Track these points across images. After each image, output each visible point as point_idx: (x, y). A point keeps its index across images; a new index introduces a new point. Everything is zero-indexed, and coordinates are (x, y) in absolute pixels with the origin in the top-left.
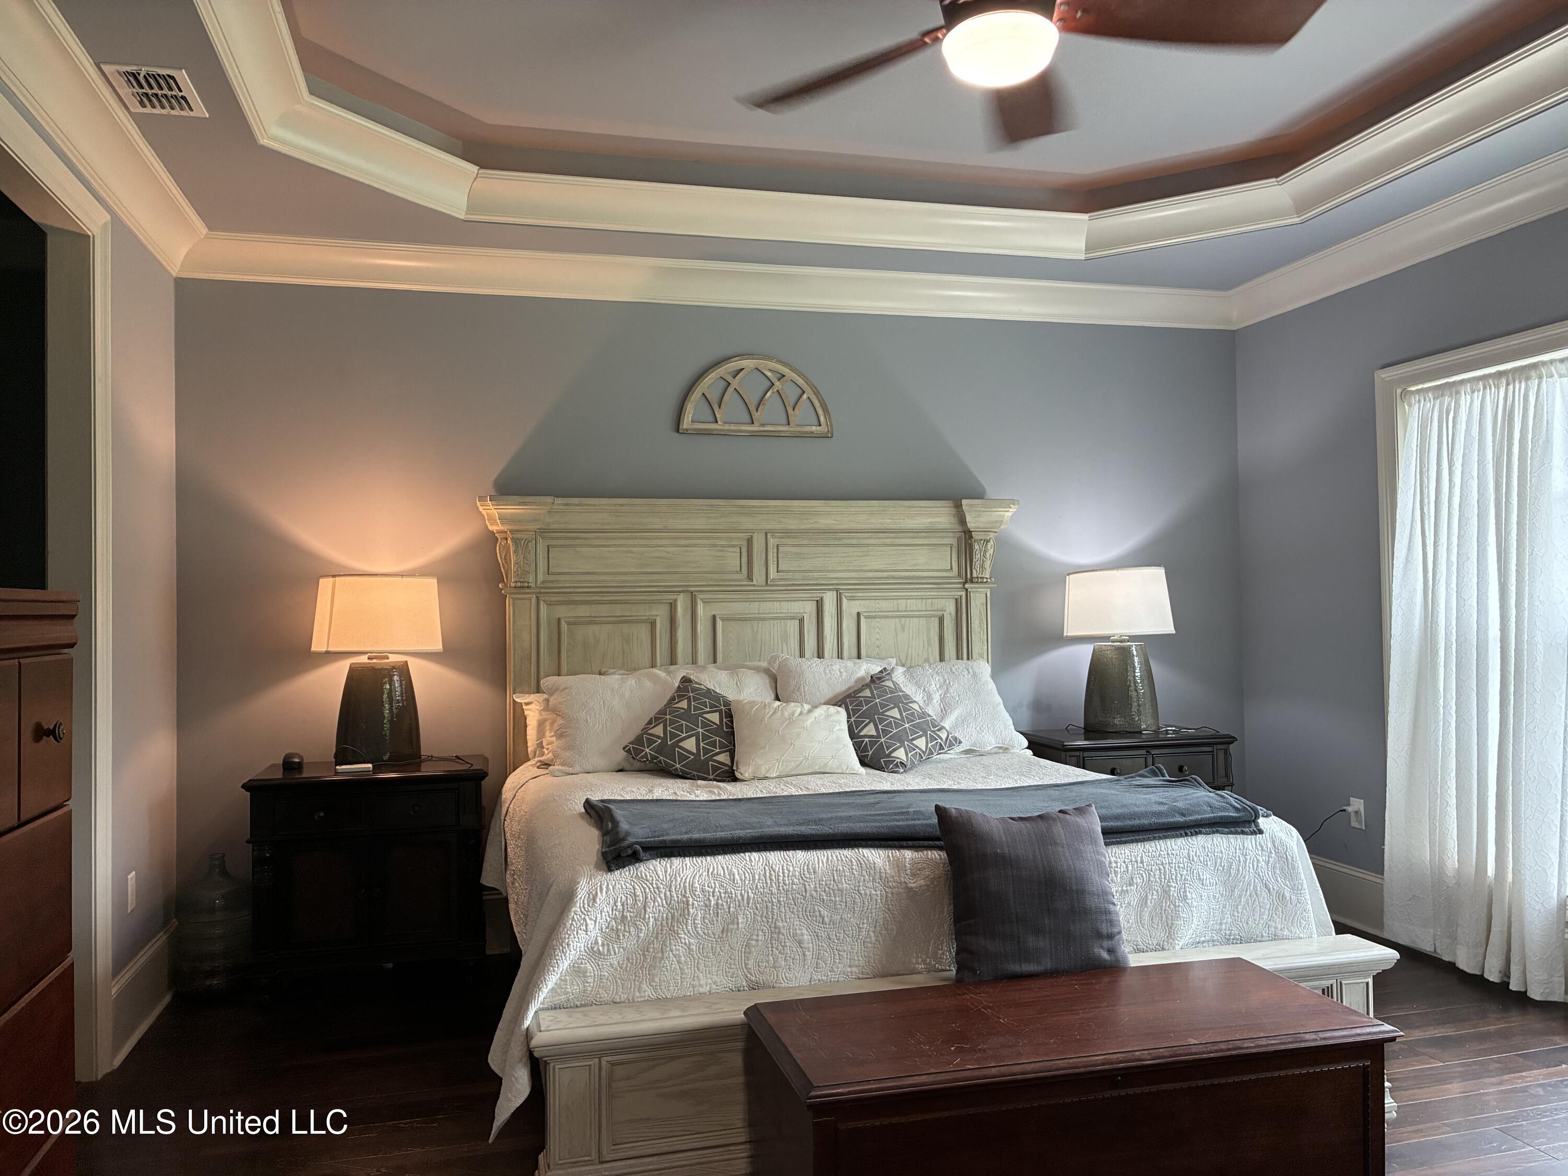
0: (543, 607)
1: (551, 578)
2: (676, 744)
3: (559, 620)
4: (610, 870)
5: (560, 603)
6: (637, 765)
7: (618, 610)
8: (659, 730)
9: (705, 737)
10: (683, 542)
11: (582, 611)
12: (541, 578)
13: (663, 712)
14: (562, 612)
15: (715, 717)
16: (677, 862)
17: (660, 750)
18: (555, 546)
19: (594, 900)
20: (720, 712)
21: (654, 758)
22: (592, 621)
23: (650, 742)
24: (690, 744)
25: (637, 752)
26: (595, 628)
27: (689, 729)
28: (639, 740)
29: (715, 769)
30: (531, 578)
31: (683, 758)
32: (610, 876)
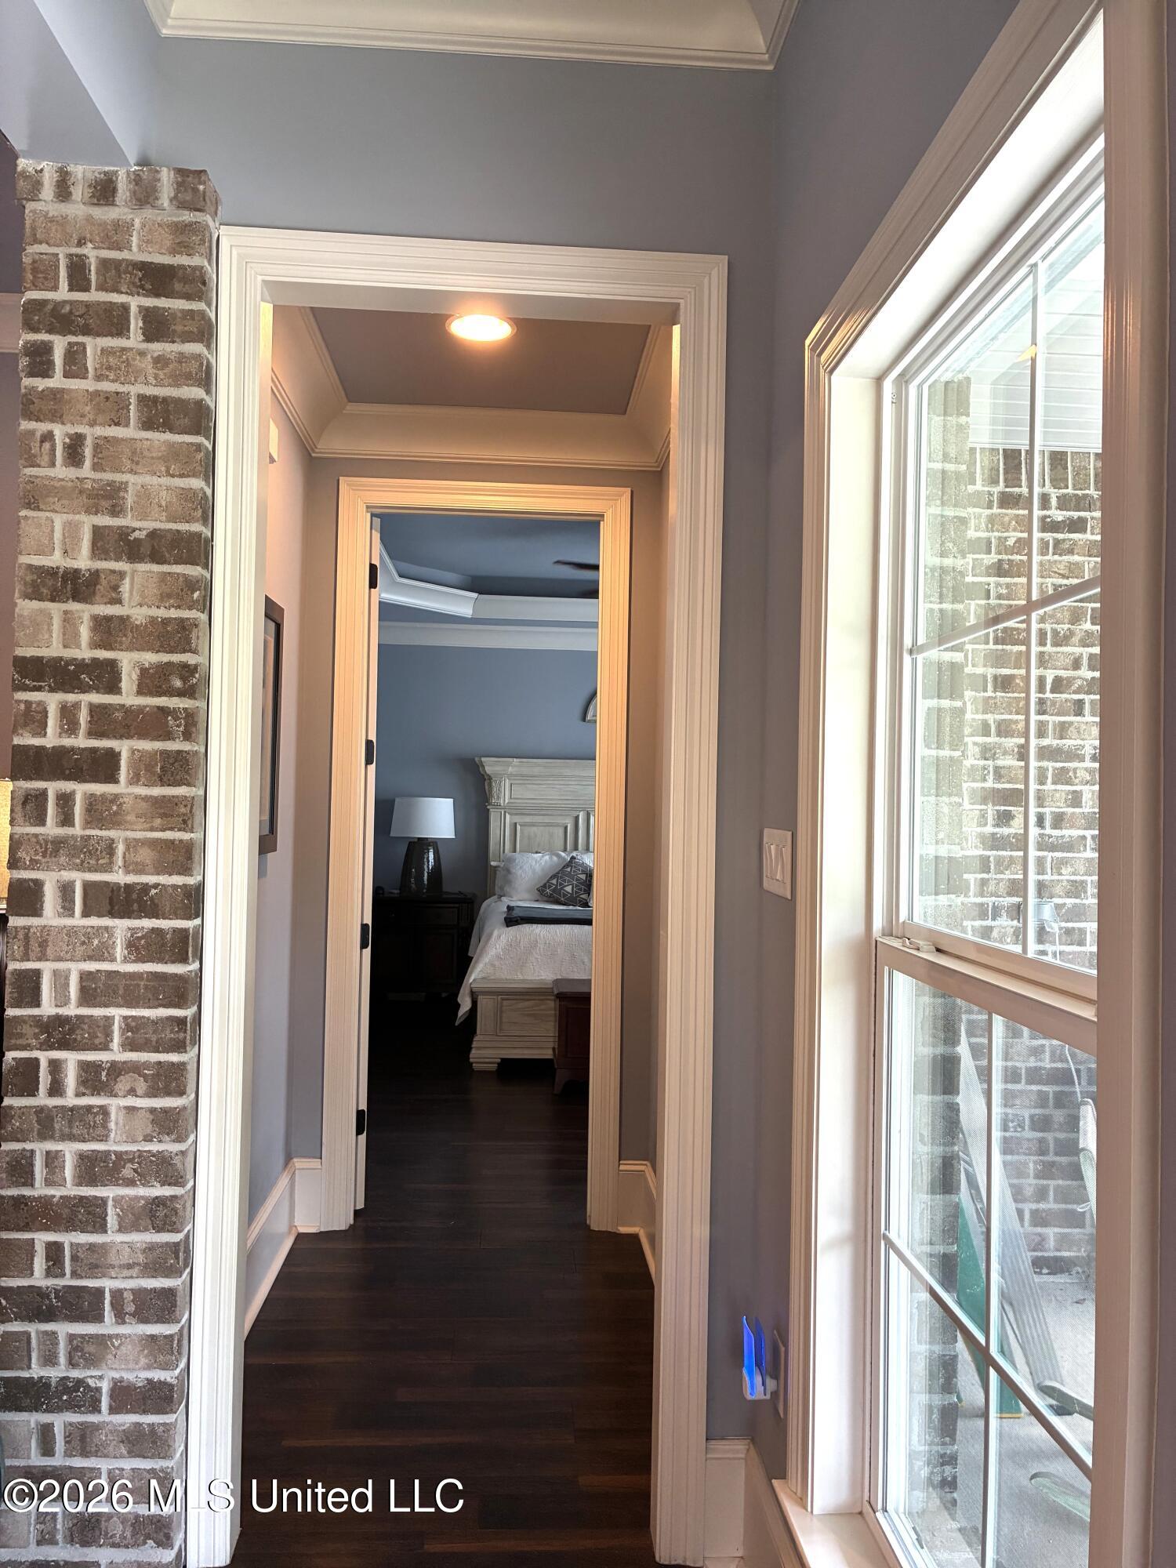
0: (508, 816)
1: (512, 801)
2: (562, 889)
3: (516, 823)
4: (508, 926)
5: (516, 814)
6: (545, 899)
7: (547, 820)
8: (554, 881)
9: (577, 886)
10: (584, 783)
11: (528, 819)
12: (507, 801)
13: (558, 873)
14: (517, 819)
15: (583, 877)
16: (535, 926)
17: (554, 891)
18: (514, 784)
19: (500, 937)
20: (587, 874)
21: (551, 894)
22: (533, 825)
23: (550, 887)
24: (569, 889)
25: (543, 891)
26: (535, 828)
27: (569, 881)
28: (544, 886)
29: (580, 901)
30: (502, 802)
31: (564, 895)
32: (507, 929)
